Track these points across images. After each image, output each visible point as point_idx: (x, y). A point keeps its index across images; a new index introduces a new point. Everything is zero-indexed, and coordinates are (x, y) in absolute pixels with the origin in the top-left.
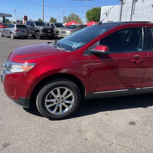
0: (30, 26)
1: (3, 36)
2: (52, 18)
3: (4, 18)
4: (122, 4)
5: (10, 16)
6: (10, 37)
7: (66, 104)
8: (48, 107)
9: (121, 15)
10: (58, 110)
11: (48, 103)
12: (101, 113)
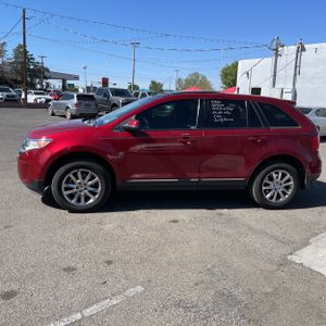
0: (101, 97)
1: (53, 114)
2: (153, 83)
3: (64, 81)
4: (277, 55)
5: (77, 78)
6: (65, 116)
7: (90, 192)
8: (65, 193)
9: (275, 76)
10: (79, 200)
11: (66, 189)
12: (142, 211)
